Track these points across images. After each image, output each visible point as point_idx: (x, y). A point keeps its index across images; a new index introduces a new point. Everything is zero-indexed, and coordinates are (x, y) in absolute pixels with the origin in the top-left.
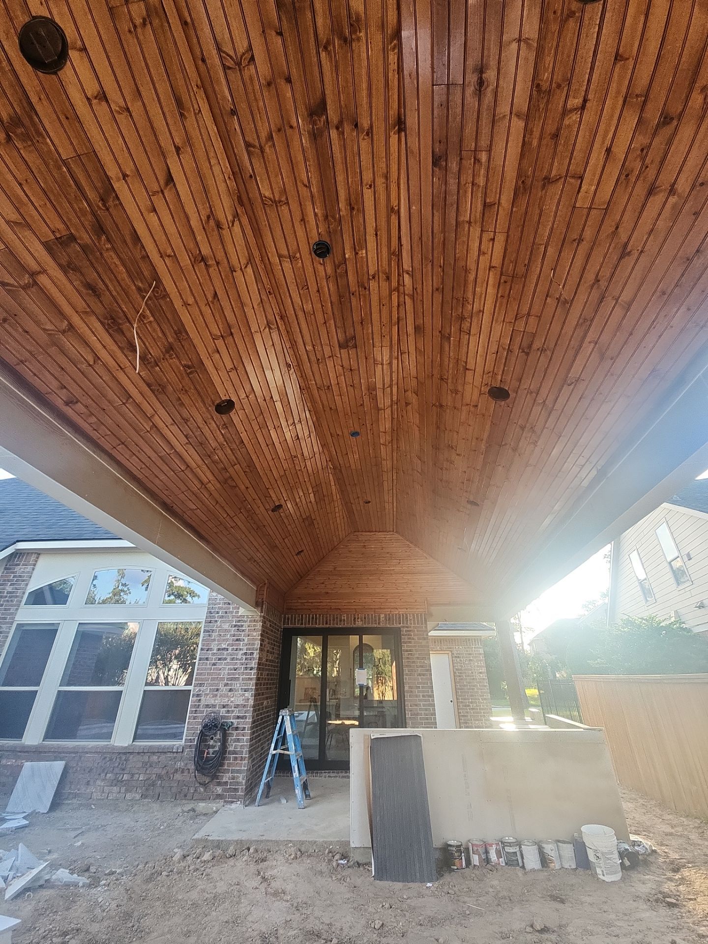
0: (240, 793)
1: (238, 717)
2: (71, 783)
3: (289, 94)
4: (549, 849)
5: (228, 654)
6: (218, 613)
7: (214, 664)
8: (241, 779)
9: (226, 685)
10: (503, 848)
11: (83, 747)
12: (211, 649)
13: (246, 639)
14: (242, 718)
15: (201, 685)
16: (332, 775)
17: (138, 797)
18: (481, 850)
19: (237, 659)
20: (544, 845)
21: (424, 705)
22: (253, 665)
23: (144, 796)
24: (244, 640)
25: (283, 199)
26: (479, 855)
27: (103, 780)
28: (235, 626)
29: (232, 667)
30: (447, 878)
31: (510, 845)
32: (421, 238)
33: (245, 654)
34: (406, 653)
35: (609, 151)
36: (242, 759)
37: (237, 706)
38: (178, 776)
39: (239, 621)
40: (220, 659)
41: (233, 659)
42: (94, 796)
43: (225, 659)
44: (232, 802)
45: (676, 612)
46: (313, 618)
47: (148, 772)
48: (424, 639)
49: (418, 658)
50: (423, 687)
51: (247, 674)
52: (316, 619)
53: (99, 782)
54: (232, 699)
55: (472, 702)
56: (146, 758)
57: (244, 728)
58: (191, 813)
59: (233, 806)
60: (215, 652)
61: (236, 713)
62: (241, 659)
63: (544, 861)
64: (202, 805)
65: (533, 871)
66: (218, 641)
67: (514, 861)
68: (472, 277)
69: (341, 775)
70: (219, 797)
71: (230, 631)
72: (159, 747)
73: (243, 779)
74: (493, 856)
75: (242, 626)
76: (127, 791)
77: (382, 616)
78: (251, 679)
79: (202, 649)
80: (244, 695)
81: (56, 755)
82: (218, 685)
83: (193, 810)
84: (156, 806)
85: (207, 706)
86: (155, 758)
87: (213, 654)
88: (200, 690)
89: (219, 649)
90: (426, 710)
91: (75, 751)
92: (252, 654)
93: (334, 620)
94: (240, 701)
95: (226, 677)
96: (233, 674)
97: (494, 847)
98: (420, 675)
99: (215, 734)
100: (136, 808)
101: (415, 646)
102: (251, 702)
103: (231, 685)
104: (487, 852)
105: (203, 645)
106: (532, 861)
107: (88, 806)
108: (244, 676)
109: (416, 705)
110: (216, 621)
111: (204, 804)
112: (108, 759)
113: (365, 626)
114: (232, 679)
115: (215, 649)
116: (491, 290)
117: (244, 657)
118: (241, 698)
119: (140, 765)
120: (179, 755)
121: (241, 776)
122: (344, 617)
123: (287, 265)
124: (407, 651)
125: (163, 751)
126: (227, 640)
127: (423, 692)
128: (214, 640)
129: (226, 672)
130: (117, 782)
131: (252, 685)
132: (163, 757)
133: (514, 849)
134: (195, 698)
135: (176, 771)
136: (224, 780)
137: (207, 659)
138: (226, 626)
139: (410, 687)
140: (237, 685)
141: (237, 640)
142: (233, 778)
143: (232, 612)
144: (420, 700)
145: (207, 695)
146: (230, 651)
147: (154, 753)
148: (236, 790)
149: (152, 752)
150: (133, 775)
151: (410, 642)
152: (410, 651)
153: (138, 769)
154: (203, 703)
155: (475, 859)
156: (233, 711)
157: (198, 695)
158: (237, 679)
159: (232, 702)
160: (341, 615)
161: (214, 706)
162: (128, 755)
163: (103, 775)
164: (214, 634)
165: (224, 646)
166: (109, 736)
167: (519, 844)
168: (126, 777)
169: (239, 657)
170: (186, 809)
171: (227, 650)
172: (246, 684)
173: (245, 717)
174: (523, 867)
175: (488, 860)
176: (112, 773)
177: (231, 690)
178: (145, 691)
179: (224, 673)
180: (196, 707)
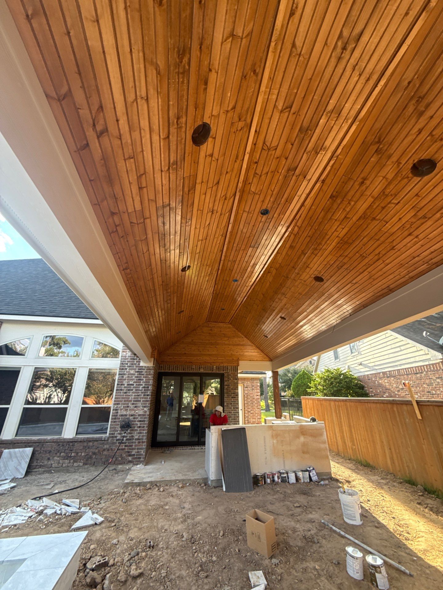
0: (142, 459)
1: (140, 421)
2: (37, 460)
3: (284, 163)
4: (300, 474)
5: (133, 387)
6: (127, 364)
7: (126, 393)
8: (142, 453)
9: (133, 404)
10: (280, 475)
11: (45, 440)
12: (124, 385)
13: (144, 379)
14: (143, 421)
15: (118, 404)
16: (184, 448)
17: (81, 464)
18: (271, 476)
19: (139, 390)
20: (297, 473)
21: (234, 412)
22: (149, 393)
23: (85, 464)
24: (143, 380)
25: (259, 193)
26: (270, 479)
27: (58, 457)
28: (138, 372)
29: (136, 394)
30: (257, 489)
31: (283, 473)
32: (311, 218)
33: (144, 387)
34: (226, 387)
35: (400, 219)
36: (143, 442)
37: (139, 415)
38: (105, 453)
39: (140, 369)
40: (129, 390)
41: (136, 390)
42: (53, 466)
43: (132, 390)
44: (137, 464)
45: (348, 366)
46: (176, 367)
47: (87, 451)
48: (236, 379)
49: (232, 389)
50: (234, 404)
51: (145, 398)
52: (178, 367)
53: (56, 458)
54: (137, 412)
55: (252, 410)
56: (85, 444)
57: (144, 427)
58: (114, 471)
59: (138, 466)
60: (126, 386)
61: (139, 419)
62: (142, 390)
63: (297, 479)
64: (120, 466)
65: (293, 483)
66: (128, 380)
67: (285, 480)
68: (328, 237)
69: (189, 448)
70: (130, 462)
71: (134, 374)
72: (93, 438)
73: (144, 452)
74: (276, 478)
75: (142, 372)
76: (74, 462)
77: (214, 367)
78: (147, 401)
79: (118, 384)
80: (143, 409)
81: (26, 444)
82: (128, 404)
83: (115, 469)
84: (92, 468)
85: (122, 415)
86: (91, 444)
87: (125, 387)
88: (117, 407)
89: (128, 385)
90: (235, 415)
91: (39, 442)
92: (148, 387)
93: (188, 368)
94: (141, 412)
95: (133, 400)
96: (137, 398)
97: (277, 475)
98: (232, 397)
99: (127, 430)
100: (80, 470)
101: (231, 383)
102: (148, 413)
103: (136, 404)
104: (273, 477)
105: (118, 382)
106: (292, 478)
107: (49, 472)
108: (144, 399)
109: (230, 413)
110: (126, 369)
111: (121, 466)
112: (61, 445)
113: (205, 372)
114: (136, 401)
115: (126, 384)
116: (334, 244)
117: (143, 389)
118: (142, 411)
119: (82, 448)
120: (105, 442)
121: (142, 451)
122: (194, 367)
123: (245, 214)
124: (227, 385)
125: (96, 440)
126: (133, 380)
127: (234, 406)
128: (125, 379)
129: (133, 397)
130: (67, 457)
131: (148, 404)
132: (96, 443)
133: (285, 475)
134: (114, 411)
135: (104, 450)
136: (133, 453)
137: (121, 390)
138: (132, 372)
139: (227, 404)
140: (139, 404)
141: (139, 380)
142: (138, 452)
143: (136, 364)
144: (232, 410)
145: (121, 409)
146: (135, 386)
147: (90, 441)
148: (140, 458)
149: (89, 440)
150: (77, 453)
151: (228, 381)
152: (229, 385)
153: (81, 450)
154: (119, 414)
155: (268, 481)
156: (137, 418)
157: (116, 410)
158: (140, 401)
159: (137, 413)
160: (192, 366)
161: (126, 415)
162: (74, 443)
163: (58, 454)
164: (125, 376)
165: (131, 383)
166: (60, 433)
167: (287, 473)
168: (73, 454)
169: (141, 389)
170: (111, 469)
171: (133, 385)
172: (145, 404)
173: (145, 421)
174: (288, 482)
175: (273, 481)
176: (64, 452)
177: (136, 407)
178: (82, 408)
179: (132, 398)
180: (115, 416)
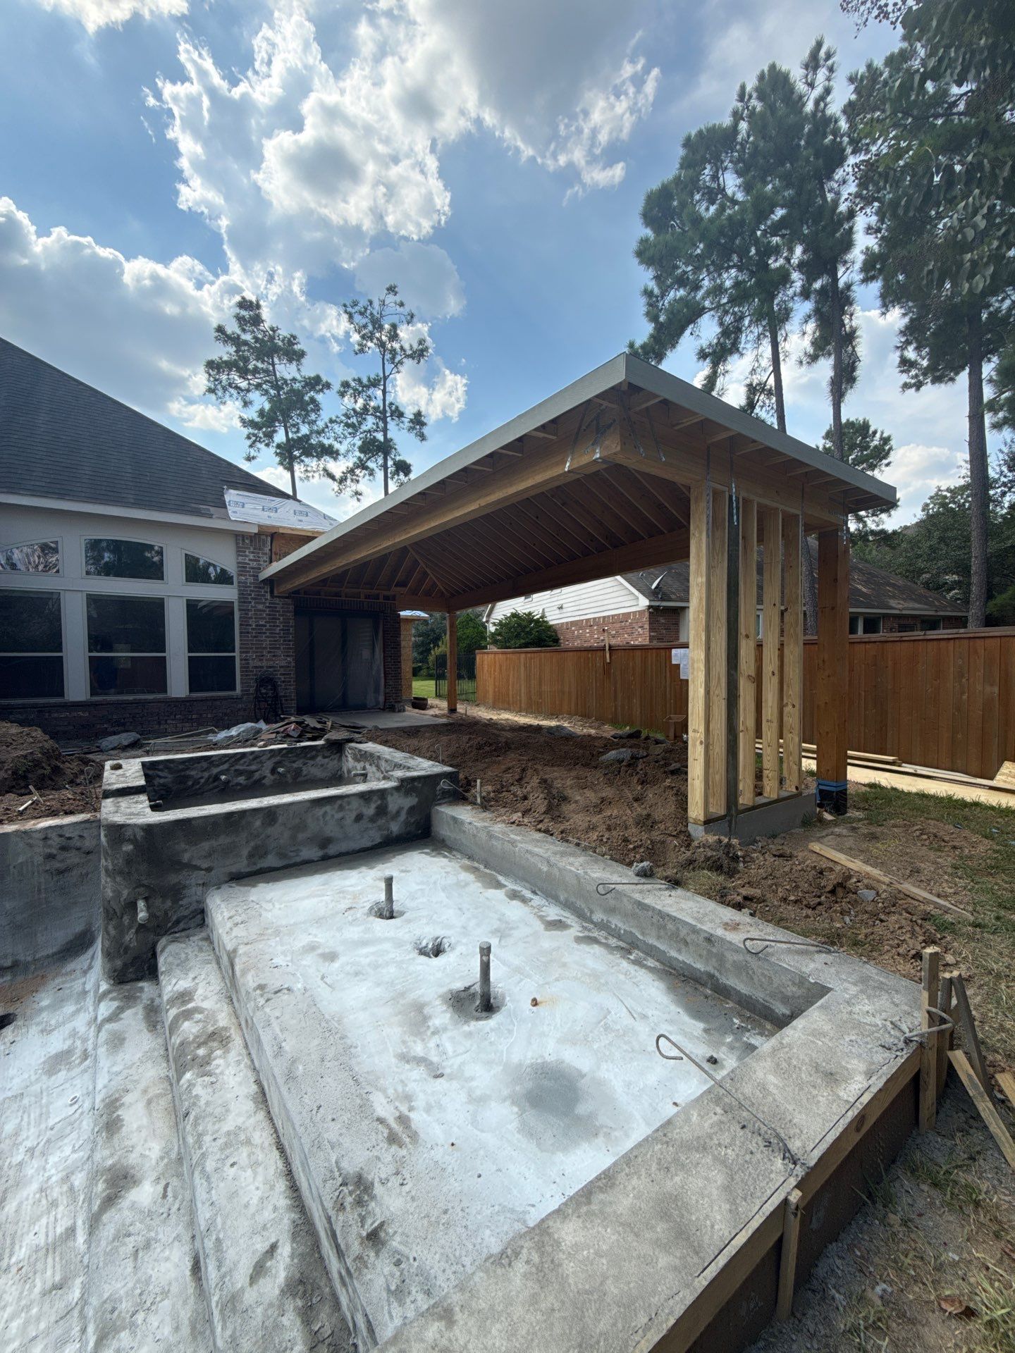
1: (284, 674)
5: (266, 630)
6: (250, 595)
7: (255, 637)
9: (269, 652)
11: (144, 699)
12: (249, 625)
13: (281, 618)
14: (287, 674)
15: (247, 652)
19: (276, 633)
22: (290, 638)
24: (279, 619)
27: (174, 719)
28: (270, 607)
29: (272, 639)
33: (282, 630)
36: (291, 700)
37: (281, 667)
38: (240, 713)
39: (273, 603)
40: (260, 633)
41: (271, 633)
43: (265, 633)
47: (213, 712)
49: (393, 636)
51: (286, 645)
53: (169, 721)
54: (277, 662)
56: (208, 704)
57: (290, 681)
60: (253, 627)
61: (282, 671)
62: (280, 633)
66: (255, 618)
71: (265, 611)
72: (218, 696)
75: (276, 607)
77: (366, 603)
78: (290, 648)
79: (241, 625)
80: (286, 659)
82: (262, 652)
85: (256, 667)
86: (218, 703)
87: (252, 629)
88: (246, 656)
89: (257, 625)
90: (396, 671)
91: (136, 702)
92: (288, 630)
94: (284, 663)
95: (268, 646)
96: (275, 644)
98: (393, 648)
99: (267, 686)
101: (390, 628)
102: (293, 664)
103: (274, 652)
105: (240, 621)
108: (284, 646)
109: (389, 668)
110: (250, 602)
112: (172, 706)
114: (274, 648)
115: (253, 624)
117: (282, 632)
118: (284, 661)
119: (205, 708)
120: (239, 701)
125: (225, 698)
126: (264, 618)
128: (251, 618)
129: (268, 642)
131: (291, 652)
132: (223, 701)
134: (242, 663)
135: (239, 710)
137: (247, 632)
138: (260, 607)
140: (279, 652)
141: (273, 618)
143: (264, 596)
145: (253, 659)
146: (268, 627)
147: (215, 700)
149: (212, 699)
150: (200, 715)
151: (387, 625)
152: (387, 631)
153: (205, 710)
154: (250, 665)
156: (279, 670)
157: (246, 660)
158: (279, 648)
159: (277, 664)
161: (262, 667)
162: (190, 703)
163: (172, 717)
164: (249, 613)
165: (261, 623)
166: (165, 691)
168: (194, 716)
169: (277, 631)
171: (265, 626)
172: (287, 652)
173: (290, 674)
177: (274, 656)
178: (190, 657)
179: (266, 643)
180: (245, 669)
